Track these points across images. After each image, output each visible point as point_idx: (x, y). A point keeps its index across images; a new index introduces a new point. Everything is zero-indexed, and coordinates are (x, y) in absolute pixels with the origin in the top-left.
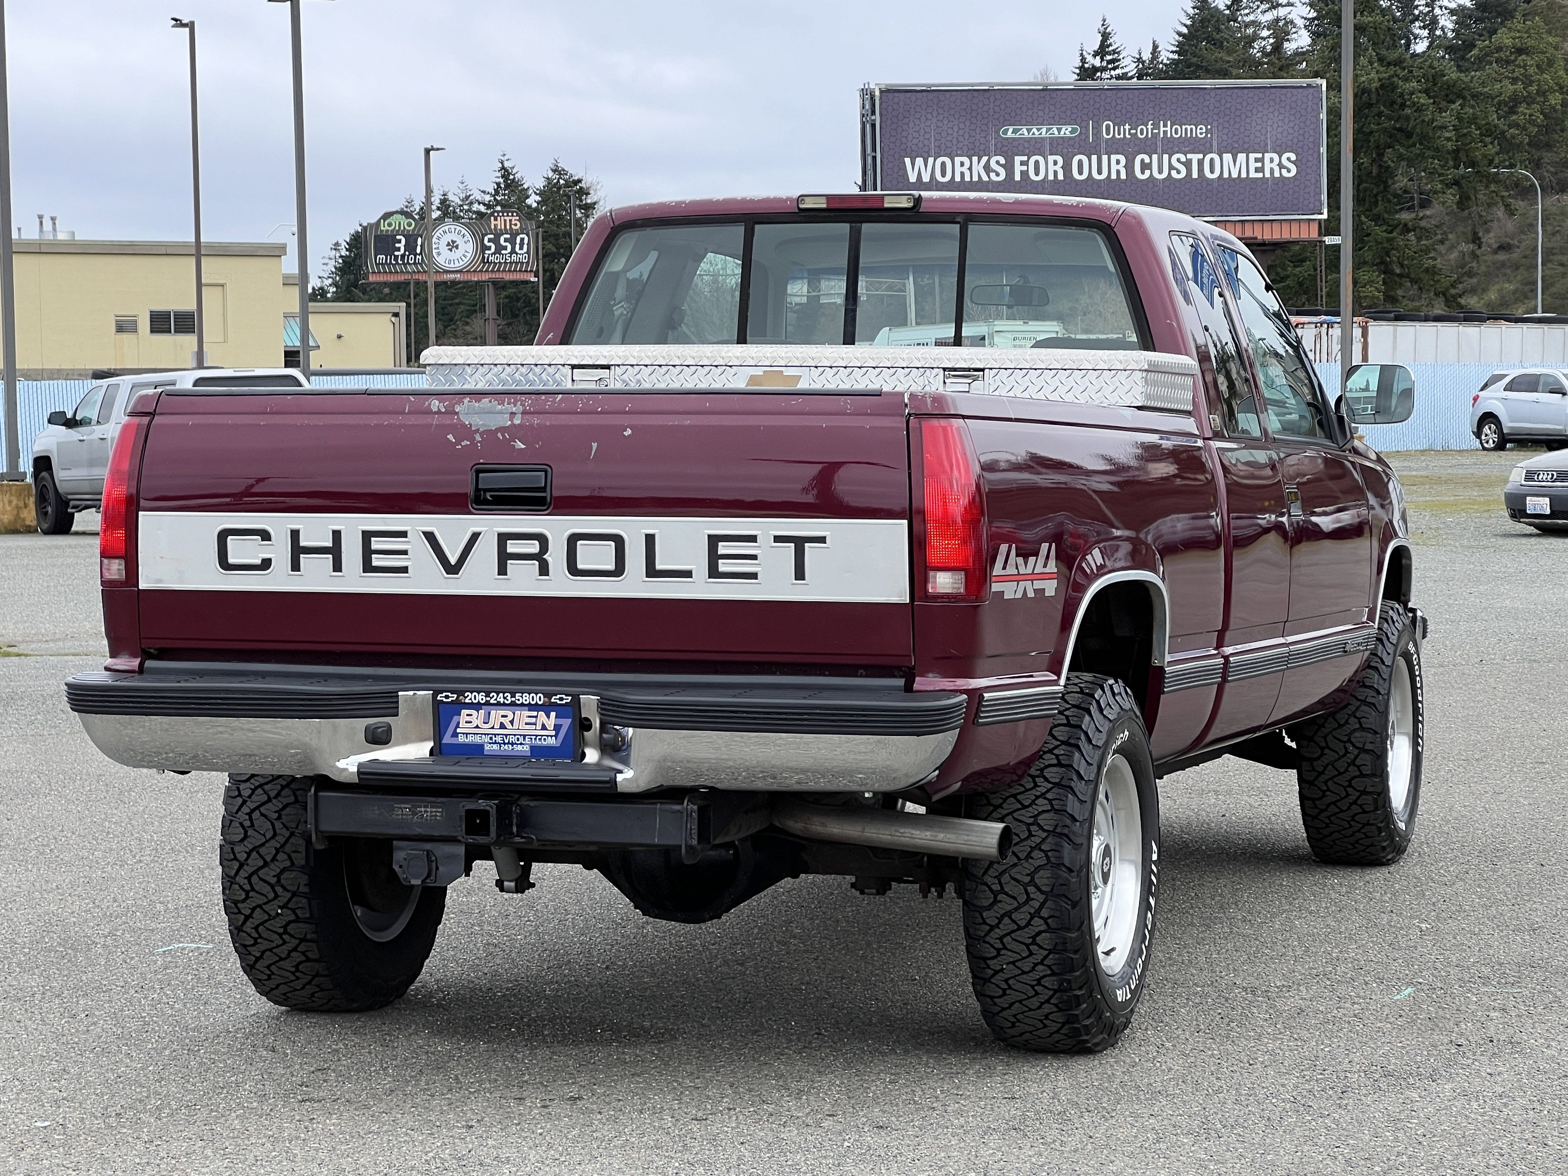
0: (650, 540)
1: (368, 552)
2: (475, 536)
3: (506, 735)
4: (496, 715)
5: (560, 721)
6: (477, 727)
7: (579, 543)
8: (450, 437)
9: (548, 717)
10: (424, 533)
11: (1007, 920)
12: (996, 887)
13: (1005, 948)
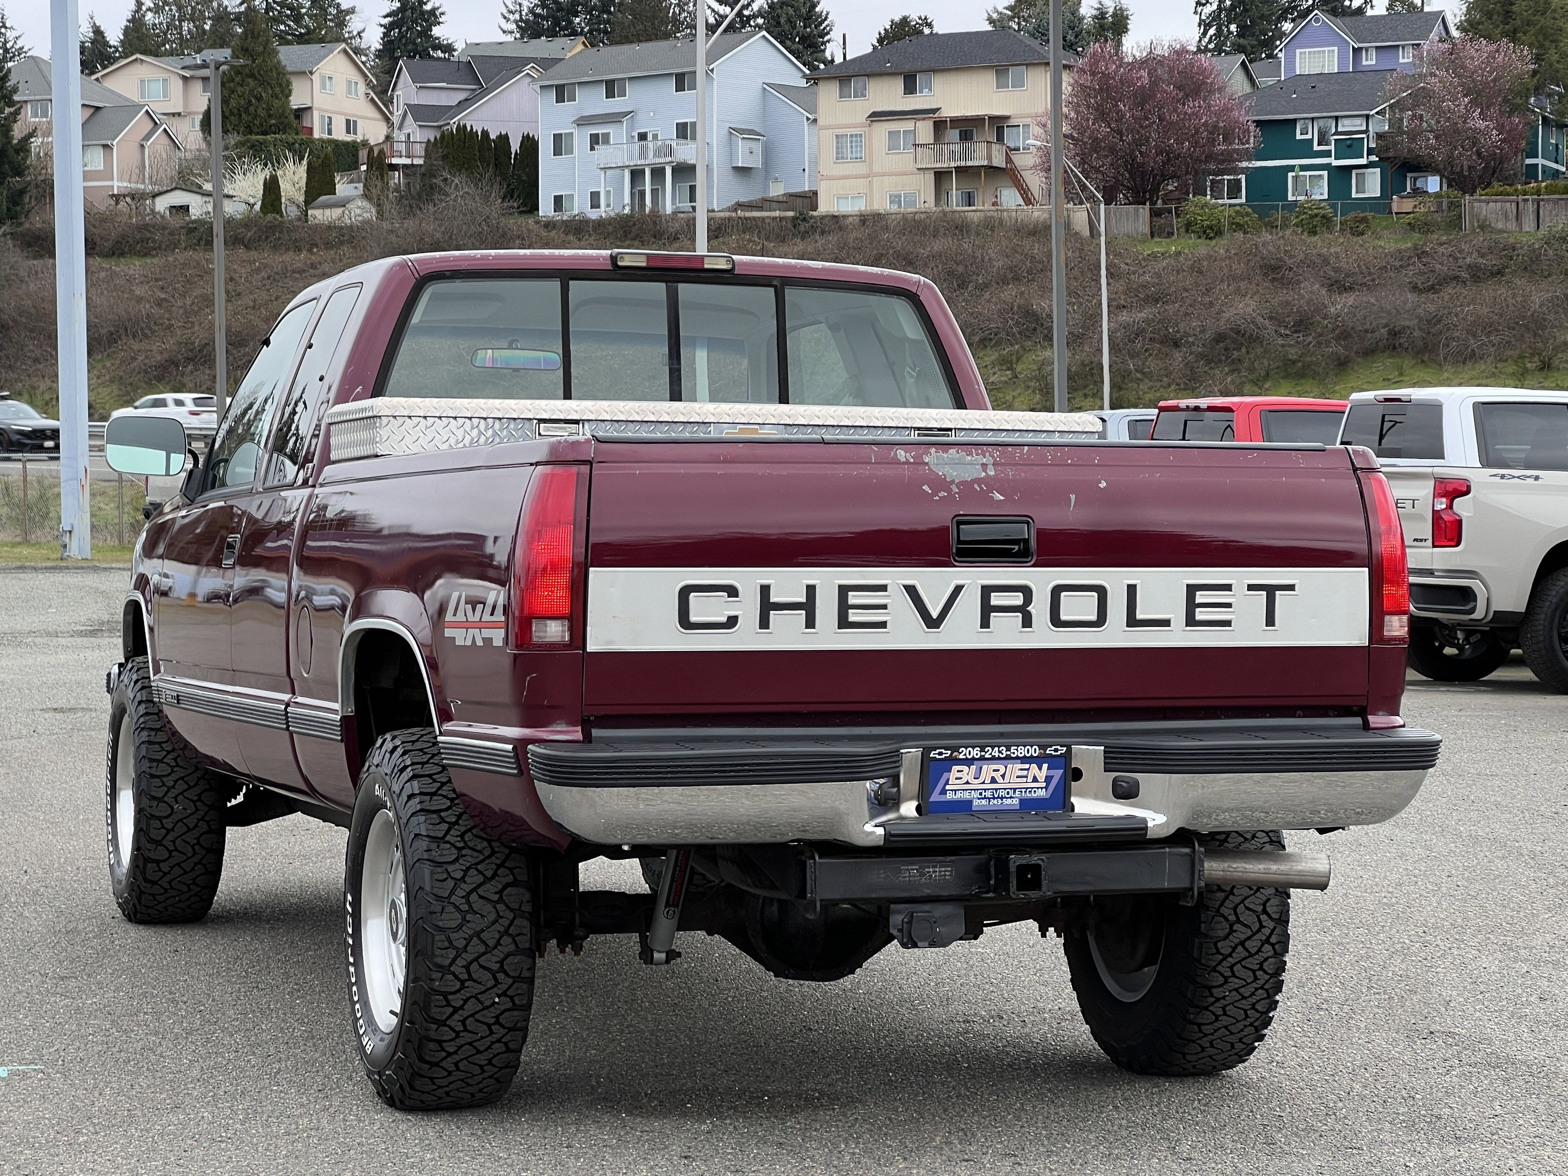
0: (1132, 590)
1: (844, 607)
2: (958, 589)
3: (996, 790)
4: (988, 770)
5: (1052, 772)
6: (967, 783)
7: (1063, 594)
8: (925, 487)
9: (1040, 769)
10: (904, 586)
11: (1240, 948)
12: (1232, 918)
13: (1234, 975)
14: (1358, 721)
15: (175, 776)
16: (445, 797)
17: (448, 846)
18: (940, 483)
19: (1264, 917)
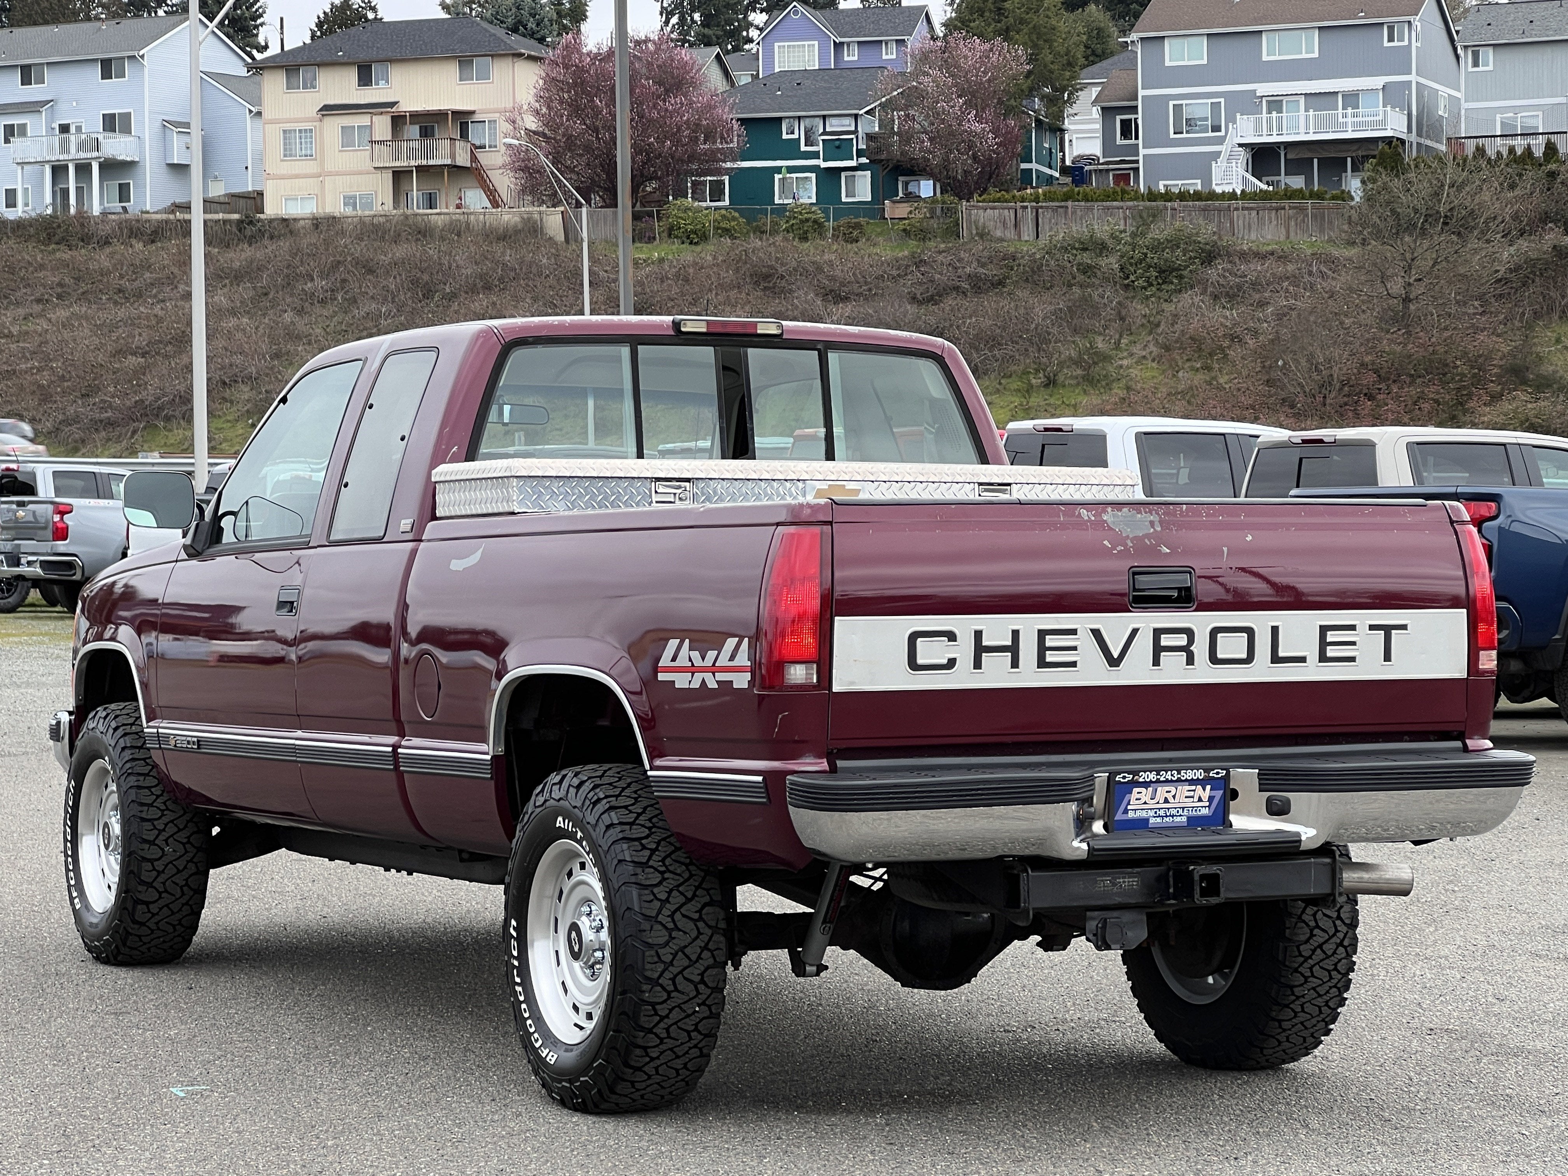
0: (1275, 630)
1: (1042, 649)
2: (1135, 632)
3: (1168, 809)
4: (1162, 791)
5: (1214, 793)
6: (1145, 803)
7: (1219, 635)
8: (1106, 542)
9: (1204, 790)
10: (1091, 630)
11: (1319, 951)
12: (1312, 924)
13: (1313, 976)
14: (1458, 744)
15: (165, 820)
16: (643, 826)
17: (652, 870)
18: (1117, 539)
19: (1338, 922)
